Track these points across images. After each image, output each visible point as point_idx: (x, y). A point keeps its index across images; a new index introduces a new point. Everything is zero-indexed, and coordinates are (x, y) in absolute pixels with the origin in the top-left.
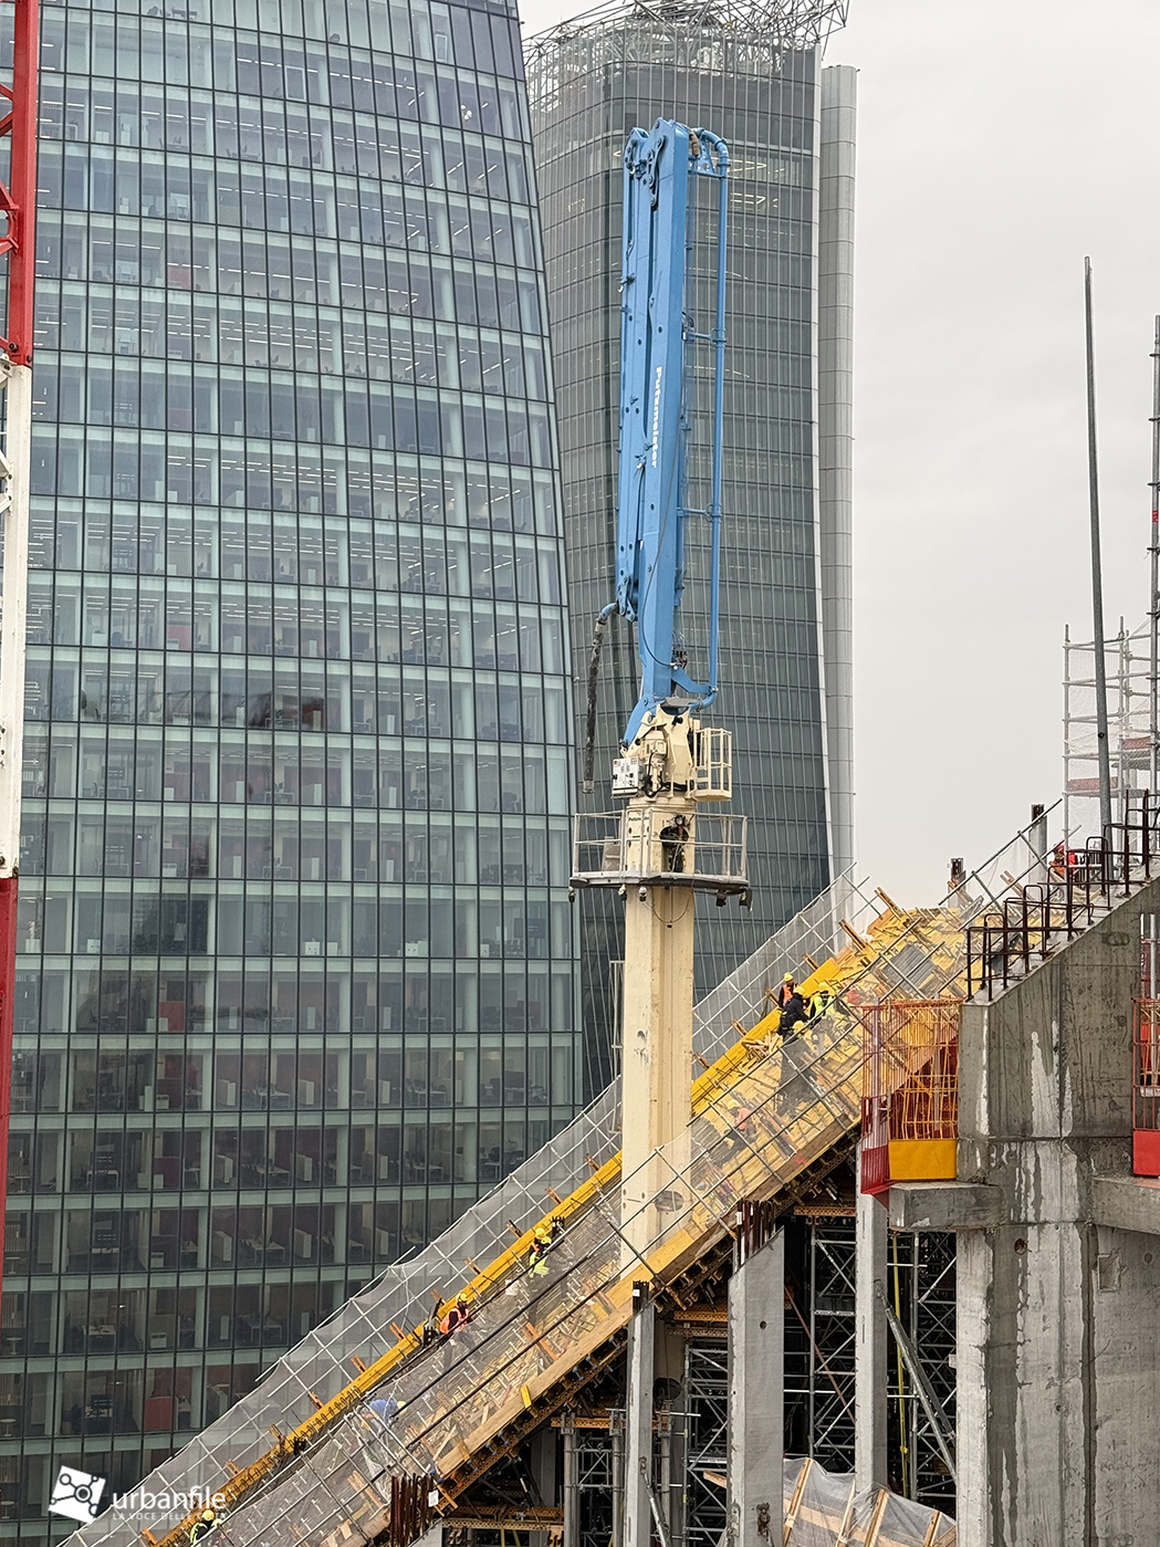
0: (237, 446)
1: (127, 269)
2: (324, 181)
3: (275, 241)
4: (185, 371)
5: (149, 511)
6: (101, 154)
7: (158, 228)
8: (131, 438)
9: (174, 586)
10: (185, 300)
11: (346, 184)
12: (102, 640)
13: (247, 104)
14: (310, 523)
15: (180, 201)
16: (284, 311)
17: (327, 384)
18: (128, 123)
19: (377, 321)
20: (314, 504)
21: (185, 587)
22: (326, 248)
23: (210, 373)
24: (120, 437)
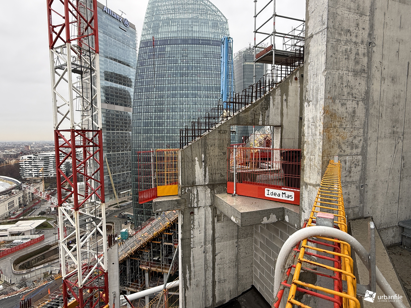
0: (204, 92)
1: (194, 76)
2: (212, 65)
3: (208, 72)
4: (199, 85)
5: (196, 99)
6: (191, 65)
7: (196, 71)
8: (194, 92)
9: (199, 106)
10: (199, 78)
11: (214, 66)
12: (192, 111)
13: (205, 58)
14: (211, 99)
15: (199, 68)
16: (208, 78)
17: (213, 85)
18: (194, 61)
19: (218, 79)
20: (212, 97)
21: (200, 106)
22: (213, 72)
23: (202, 85)
24: (193, 92)
